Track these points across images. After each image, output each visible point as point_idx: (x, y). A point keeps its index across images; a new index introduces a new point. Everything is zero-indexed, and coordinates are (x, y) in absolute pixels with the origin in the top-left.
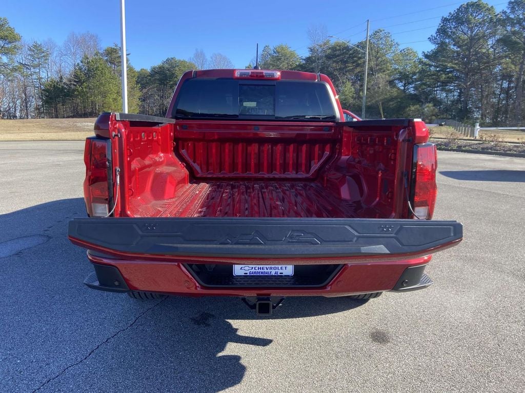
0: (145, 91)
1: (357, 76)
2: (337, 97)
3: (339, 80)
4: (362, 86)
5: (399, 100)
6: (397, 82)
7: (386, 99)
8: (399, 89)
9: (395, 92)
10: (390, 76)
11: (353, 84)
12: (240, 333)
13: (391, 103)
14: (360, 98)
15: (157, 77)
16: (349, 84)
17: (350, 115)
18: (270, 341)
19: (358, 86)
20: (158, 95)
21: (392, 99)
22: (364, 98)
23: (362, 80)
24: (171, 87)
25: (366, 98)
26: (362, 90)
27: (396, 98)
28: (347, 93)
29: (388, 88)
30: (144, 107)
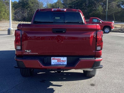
0: (16, 10)
1: (104, 3)
2: (84, 17)
3: (96, 5)
4: (106, 7)
5: (122, 13)
6: (121, 5)
7: (116, 12)
8: (122, 8)
9: (120, 10)
10: (118, 3)
11: (102, 6)
12: (53, 84)
13: (119, 14)
14: (105, 12)
15: (21, 4)
16: (100, 7)
17: (99, 20)
18: (62, 86)
19: (104, 7)
20: (21, 12)
21: (119, 12)
22: (107, 12)
23: (106, 4)
24: (27, 9)
25: (108, 12)
26: (106, 9)
27: (120, 12)
28: (100, 10)
29: (117, 8)
30: (15, 17)
